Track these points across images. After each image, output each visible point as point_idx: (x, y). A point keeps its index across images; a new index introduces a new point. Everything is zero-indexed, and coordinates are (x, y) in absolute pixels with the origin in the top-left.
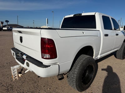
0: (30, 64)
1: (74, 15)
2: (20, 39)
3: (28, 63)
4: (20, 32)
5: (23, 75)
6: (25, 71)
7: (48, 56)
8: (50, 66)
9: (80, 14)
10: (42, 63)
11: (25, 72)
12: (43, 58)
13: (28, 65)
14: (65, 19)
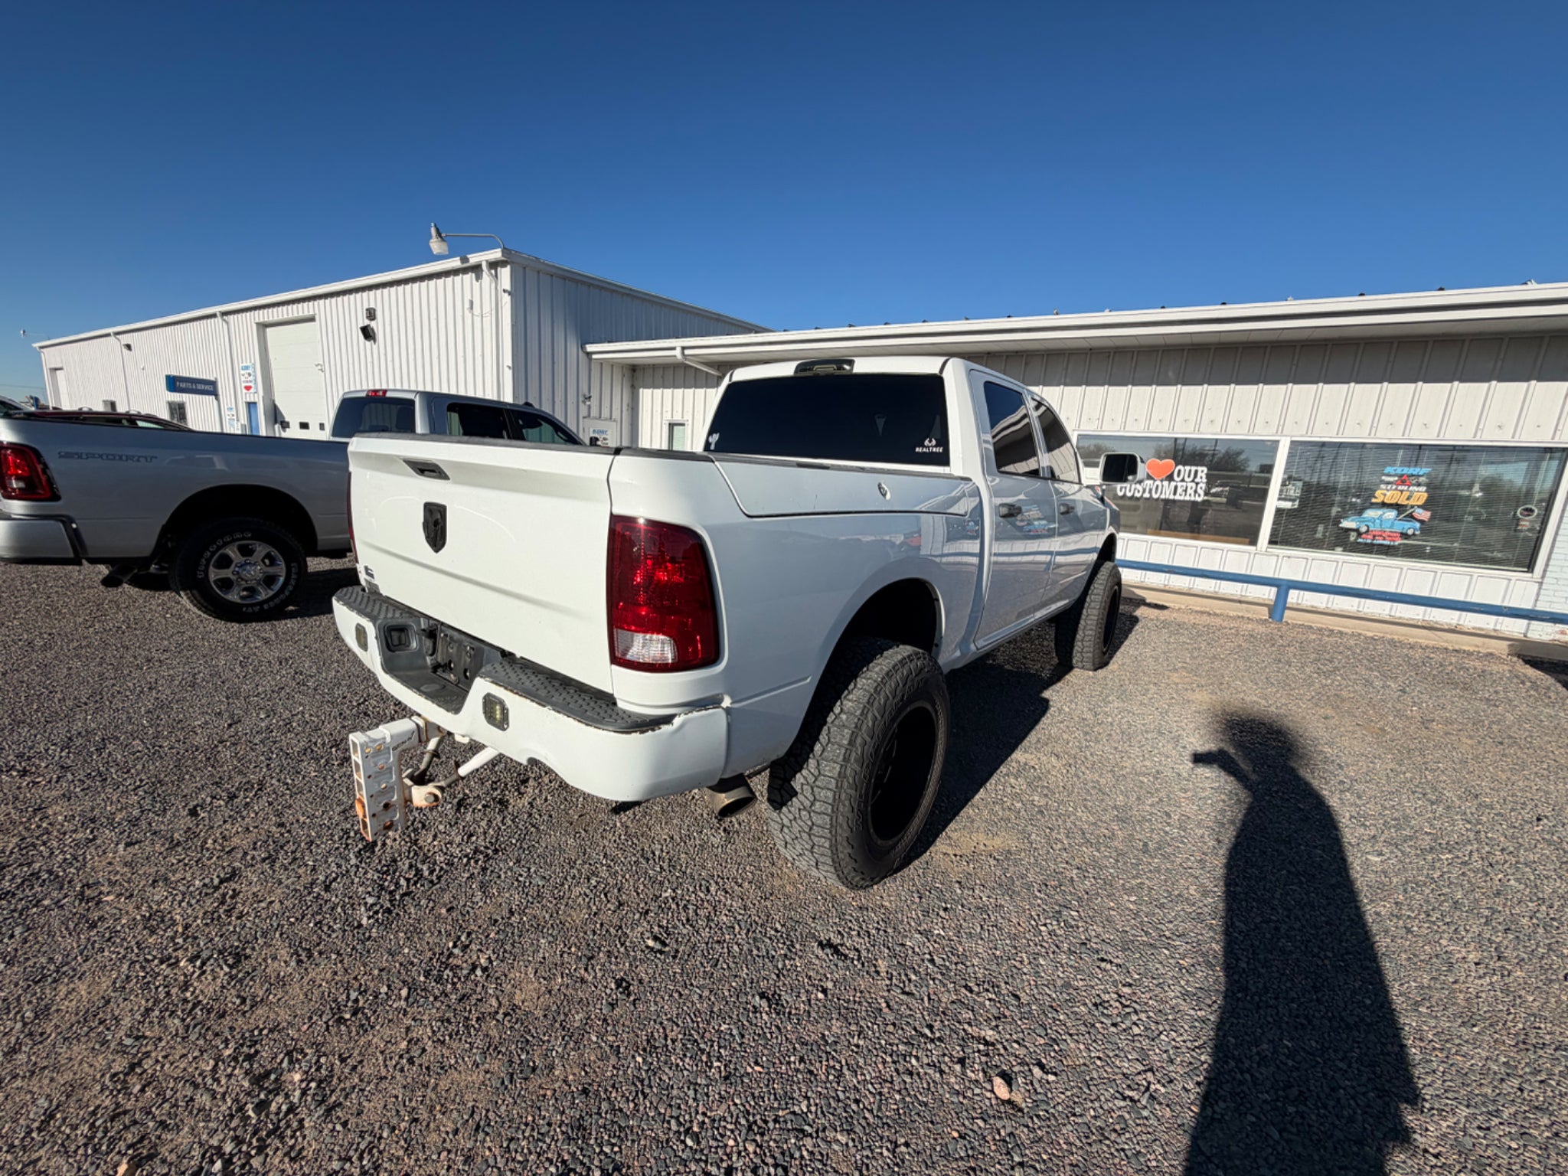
0: (517, 705)
1: (798, 369)
2: (426, 526)
3: (501, 703)
4: (426, 469)
5: (441, 789)
6: (458, 765)
7: (656, 646)
8: (668, 719)
9: (839, 362)
10: (608, 700)
11: (463, 771)
12: (618, 658)
13: (495, 714)
14: (733, 388)
